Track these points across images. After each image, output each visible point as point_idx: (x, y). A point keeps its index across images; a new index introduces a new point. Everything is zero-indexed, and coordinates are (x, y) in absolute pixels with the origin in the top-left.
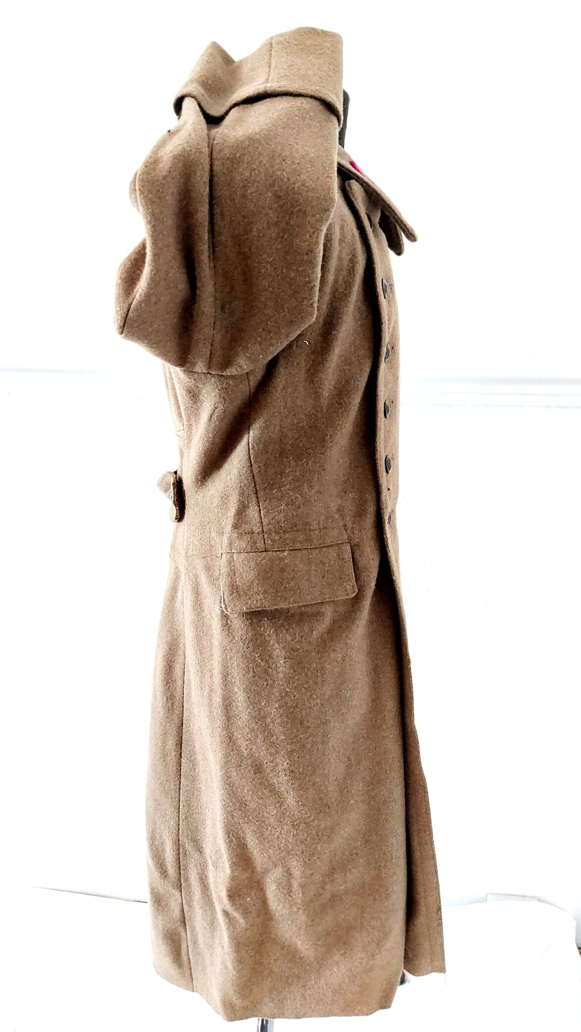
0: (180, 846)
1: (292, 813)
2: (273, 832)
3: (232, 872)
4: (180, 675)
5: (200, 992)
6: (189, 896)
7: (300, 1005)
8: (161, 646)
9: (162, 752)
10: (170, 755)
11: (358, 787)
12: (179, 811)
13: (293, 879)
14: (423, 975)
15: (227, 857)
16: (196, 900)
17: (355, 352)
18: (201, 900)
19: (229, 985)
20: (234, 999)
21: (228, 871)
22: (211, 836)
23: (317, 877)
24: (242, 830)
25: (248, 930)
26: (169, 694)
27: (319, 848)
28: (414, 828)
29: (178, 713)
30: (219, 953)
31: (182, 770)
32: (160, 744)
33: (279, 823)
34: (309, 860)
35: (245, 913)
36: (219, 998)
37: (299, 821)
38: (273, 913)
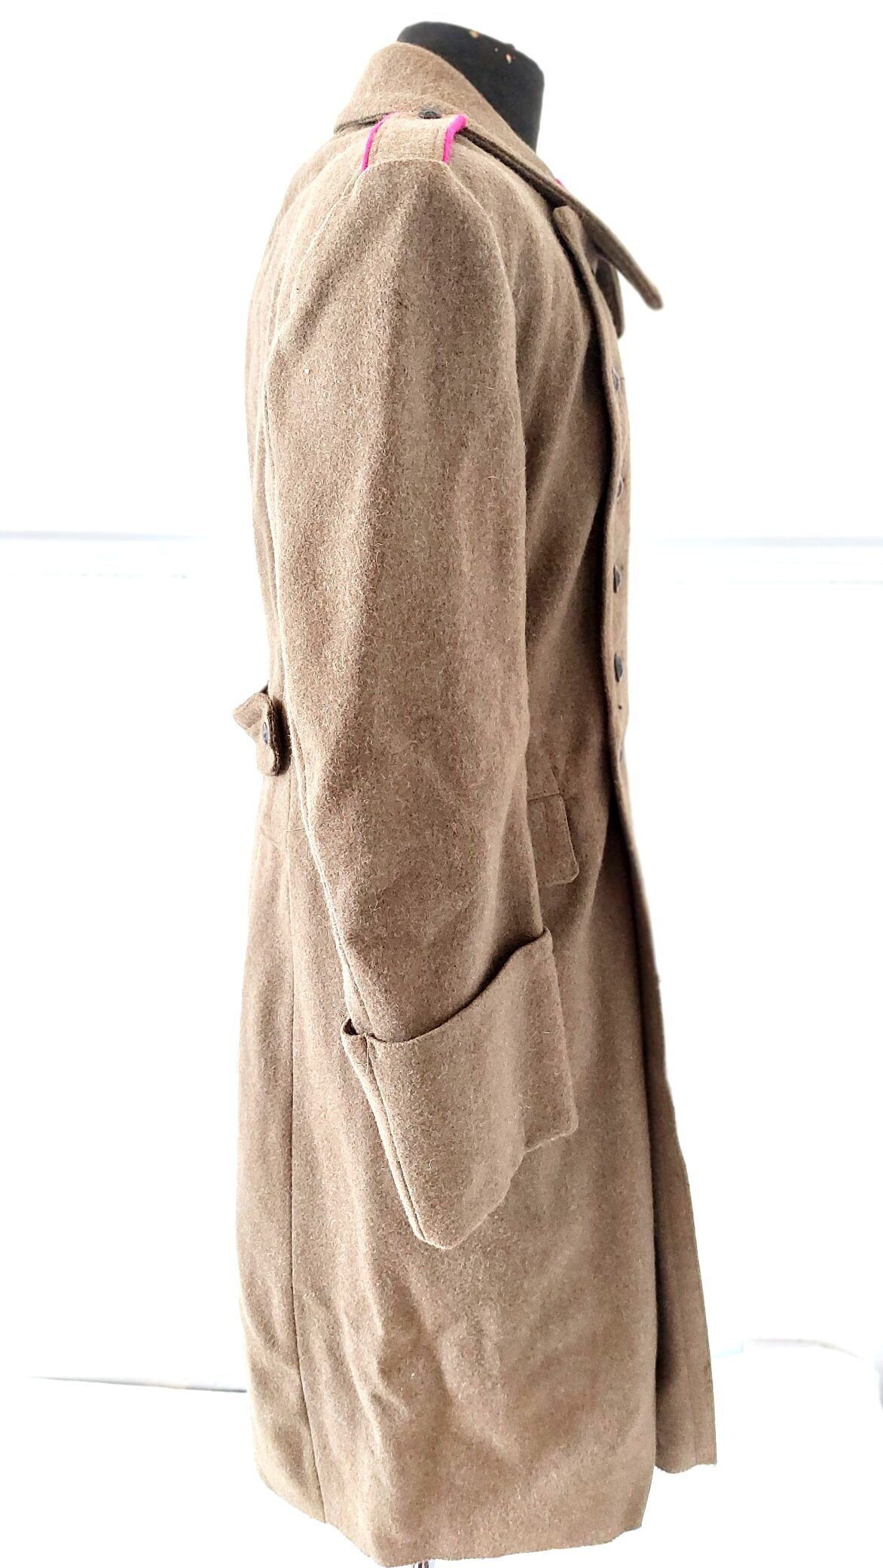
0: (295, 1298)
1: (483, 1234)
2: (452, 1266)
3: (387, 1333)
4: (286, 1023)
5: (335, 1523)
6: (312, 1376)
7: (500, 1536)
8: (254, 978)
9: (261, 1149)
10: (274, 1152)
11: (582, 1183)
12: (291, 1242)
13: (485, 1338)
14: (683, 1471)
15: (379, 1310)
16: (324, 1382)
17: (572, 486)
18: (331, 1381)
19: (386, 1510)
20: (394, 1532)
21: (380, 1332)
22: (348, 1279)
23: (524, 1331)
24: (402, 1266)
25: (414, 1422)
26: (270, 1055)
27: (526, 1286)
28: (667, 1242)
29: (284, 1085)
30: (366, 1462)
31: (293, 1178)
32: (257, 1135)
33: (462, 1250)
34: (510, 1305)
35: (409, 1397)
36: (370, 1532)
37: (493, 1246)
38: (452, 1394)
